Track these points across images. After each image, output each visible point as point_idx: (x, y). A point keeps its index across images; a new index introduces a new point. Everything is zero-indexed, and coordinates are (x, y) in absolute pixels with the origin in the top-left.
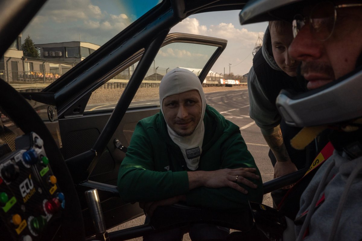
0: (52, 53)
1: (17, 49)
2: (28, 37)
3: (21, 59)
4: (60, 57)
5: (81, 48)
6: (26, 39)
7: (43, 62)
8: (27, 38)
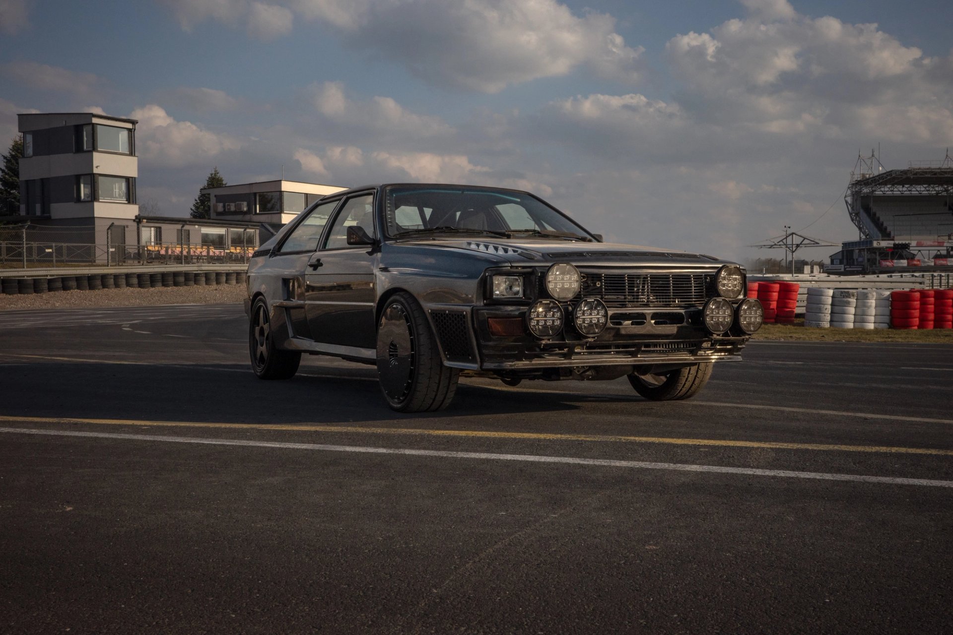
0: (229, 205)
1: (127, 202)
2: (213, 172)
3: (134, 220)
4: (245, 213)
5: (285, 195)
6: (210, 176)
7: (181, 225)
8: (212, 174)
